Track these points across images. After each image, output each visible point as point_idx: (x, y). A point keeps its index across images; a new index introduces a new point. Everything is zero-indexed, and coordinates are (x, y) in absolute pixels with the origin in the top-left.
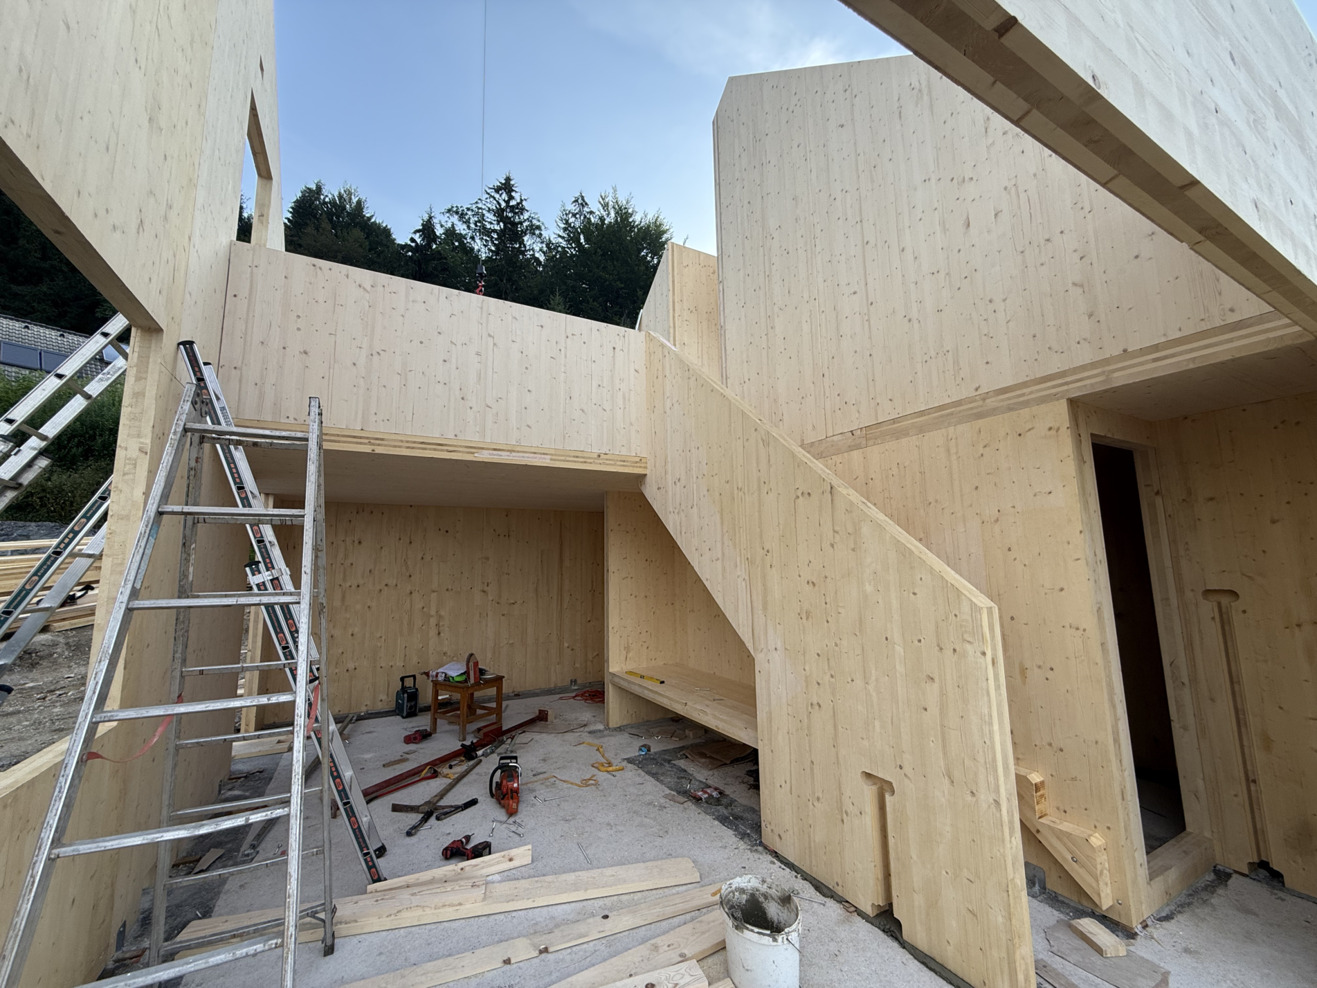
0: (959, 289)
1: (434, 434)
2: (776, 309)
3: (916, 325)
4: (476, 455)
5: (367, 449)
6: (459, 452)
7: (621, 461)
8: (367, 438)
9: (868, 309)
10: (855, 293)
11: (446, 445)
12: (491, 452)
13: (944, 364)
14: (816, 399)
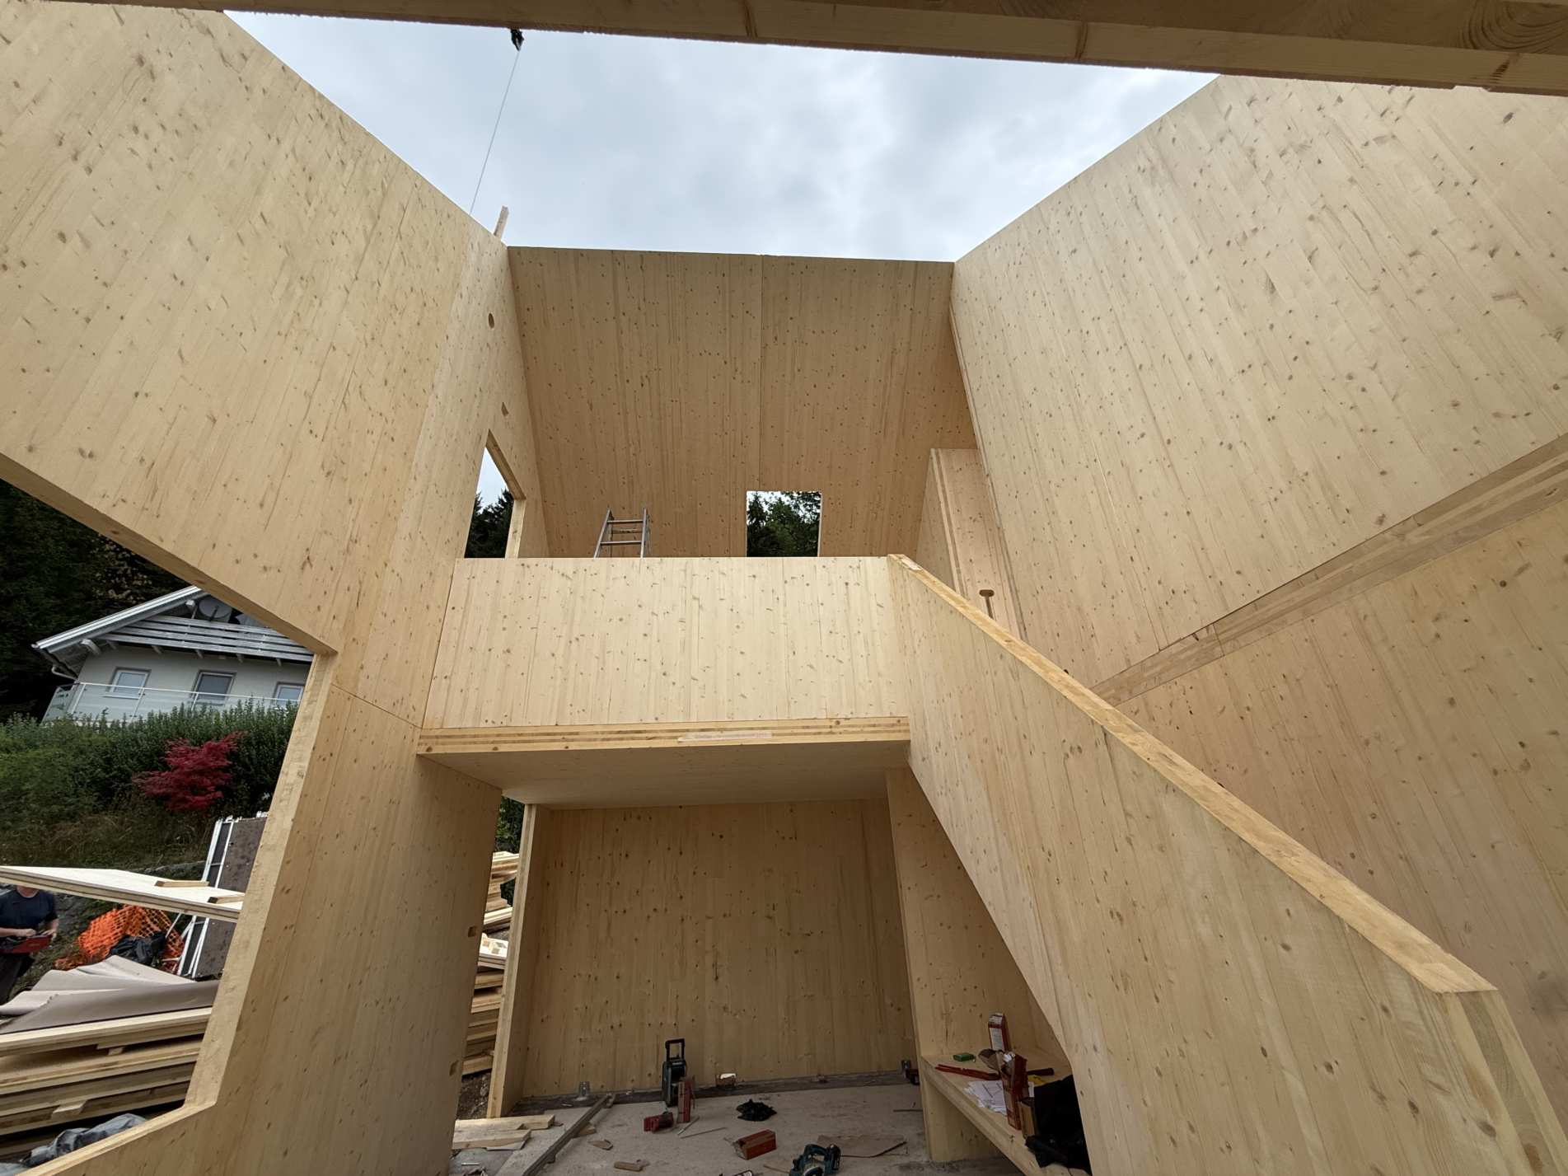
0: (1291, 377)
1: (632, 719)
2: (1053, 487)
3: (1240, 448)
4: (680, 739)
5: (558, 746)
6: (660, 738)
7: (870, 726)
8: (561, 734)
9: (1167, 451)
10: (1143, 435)
11: (645, 732)
12: (698, 734)
13: (1307, 496)
14: (1130, 595)
